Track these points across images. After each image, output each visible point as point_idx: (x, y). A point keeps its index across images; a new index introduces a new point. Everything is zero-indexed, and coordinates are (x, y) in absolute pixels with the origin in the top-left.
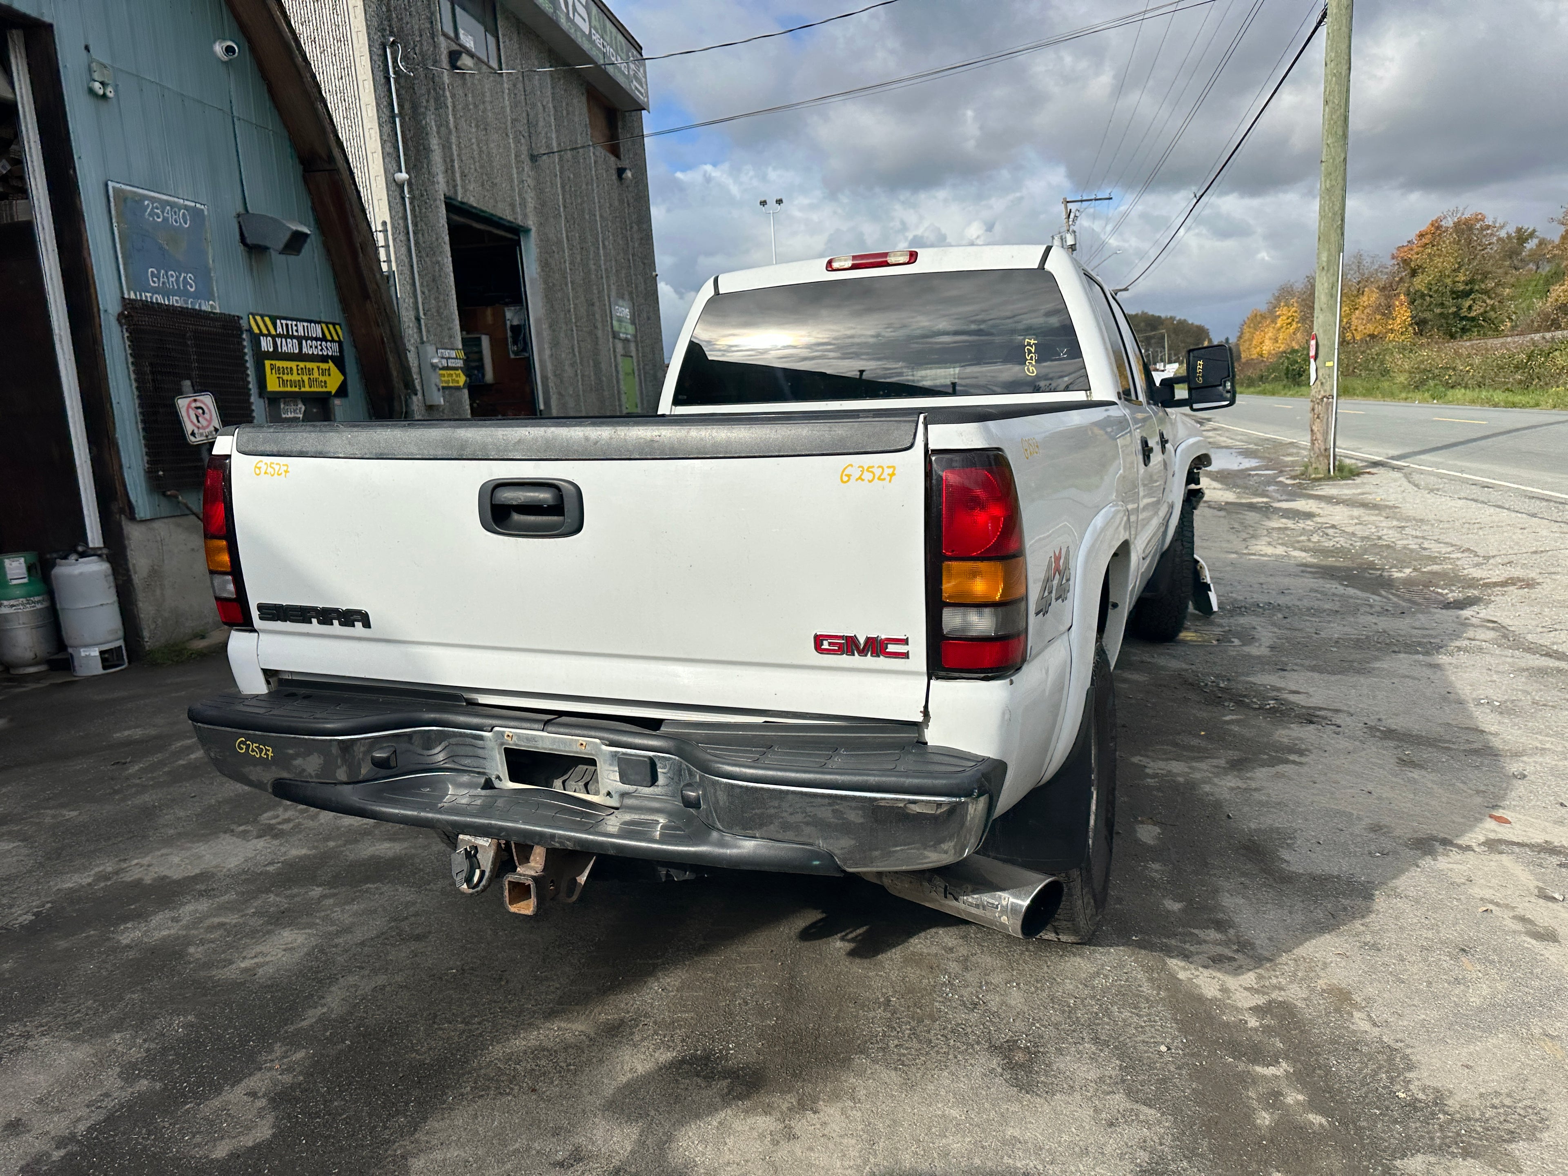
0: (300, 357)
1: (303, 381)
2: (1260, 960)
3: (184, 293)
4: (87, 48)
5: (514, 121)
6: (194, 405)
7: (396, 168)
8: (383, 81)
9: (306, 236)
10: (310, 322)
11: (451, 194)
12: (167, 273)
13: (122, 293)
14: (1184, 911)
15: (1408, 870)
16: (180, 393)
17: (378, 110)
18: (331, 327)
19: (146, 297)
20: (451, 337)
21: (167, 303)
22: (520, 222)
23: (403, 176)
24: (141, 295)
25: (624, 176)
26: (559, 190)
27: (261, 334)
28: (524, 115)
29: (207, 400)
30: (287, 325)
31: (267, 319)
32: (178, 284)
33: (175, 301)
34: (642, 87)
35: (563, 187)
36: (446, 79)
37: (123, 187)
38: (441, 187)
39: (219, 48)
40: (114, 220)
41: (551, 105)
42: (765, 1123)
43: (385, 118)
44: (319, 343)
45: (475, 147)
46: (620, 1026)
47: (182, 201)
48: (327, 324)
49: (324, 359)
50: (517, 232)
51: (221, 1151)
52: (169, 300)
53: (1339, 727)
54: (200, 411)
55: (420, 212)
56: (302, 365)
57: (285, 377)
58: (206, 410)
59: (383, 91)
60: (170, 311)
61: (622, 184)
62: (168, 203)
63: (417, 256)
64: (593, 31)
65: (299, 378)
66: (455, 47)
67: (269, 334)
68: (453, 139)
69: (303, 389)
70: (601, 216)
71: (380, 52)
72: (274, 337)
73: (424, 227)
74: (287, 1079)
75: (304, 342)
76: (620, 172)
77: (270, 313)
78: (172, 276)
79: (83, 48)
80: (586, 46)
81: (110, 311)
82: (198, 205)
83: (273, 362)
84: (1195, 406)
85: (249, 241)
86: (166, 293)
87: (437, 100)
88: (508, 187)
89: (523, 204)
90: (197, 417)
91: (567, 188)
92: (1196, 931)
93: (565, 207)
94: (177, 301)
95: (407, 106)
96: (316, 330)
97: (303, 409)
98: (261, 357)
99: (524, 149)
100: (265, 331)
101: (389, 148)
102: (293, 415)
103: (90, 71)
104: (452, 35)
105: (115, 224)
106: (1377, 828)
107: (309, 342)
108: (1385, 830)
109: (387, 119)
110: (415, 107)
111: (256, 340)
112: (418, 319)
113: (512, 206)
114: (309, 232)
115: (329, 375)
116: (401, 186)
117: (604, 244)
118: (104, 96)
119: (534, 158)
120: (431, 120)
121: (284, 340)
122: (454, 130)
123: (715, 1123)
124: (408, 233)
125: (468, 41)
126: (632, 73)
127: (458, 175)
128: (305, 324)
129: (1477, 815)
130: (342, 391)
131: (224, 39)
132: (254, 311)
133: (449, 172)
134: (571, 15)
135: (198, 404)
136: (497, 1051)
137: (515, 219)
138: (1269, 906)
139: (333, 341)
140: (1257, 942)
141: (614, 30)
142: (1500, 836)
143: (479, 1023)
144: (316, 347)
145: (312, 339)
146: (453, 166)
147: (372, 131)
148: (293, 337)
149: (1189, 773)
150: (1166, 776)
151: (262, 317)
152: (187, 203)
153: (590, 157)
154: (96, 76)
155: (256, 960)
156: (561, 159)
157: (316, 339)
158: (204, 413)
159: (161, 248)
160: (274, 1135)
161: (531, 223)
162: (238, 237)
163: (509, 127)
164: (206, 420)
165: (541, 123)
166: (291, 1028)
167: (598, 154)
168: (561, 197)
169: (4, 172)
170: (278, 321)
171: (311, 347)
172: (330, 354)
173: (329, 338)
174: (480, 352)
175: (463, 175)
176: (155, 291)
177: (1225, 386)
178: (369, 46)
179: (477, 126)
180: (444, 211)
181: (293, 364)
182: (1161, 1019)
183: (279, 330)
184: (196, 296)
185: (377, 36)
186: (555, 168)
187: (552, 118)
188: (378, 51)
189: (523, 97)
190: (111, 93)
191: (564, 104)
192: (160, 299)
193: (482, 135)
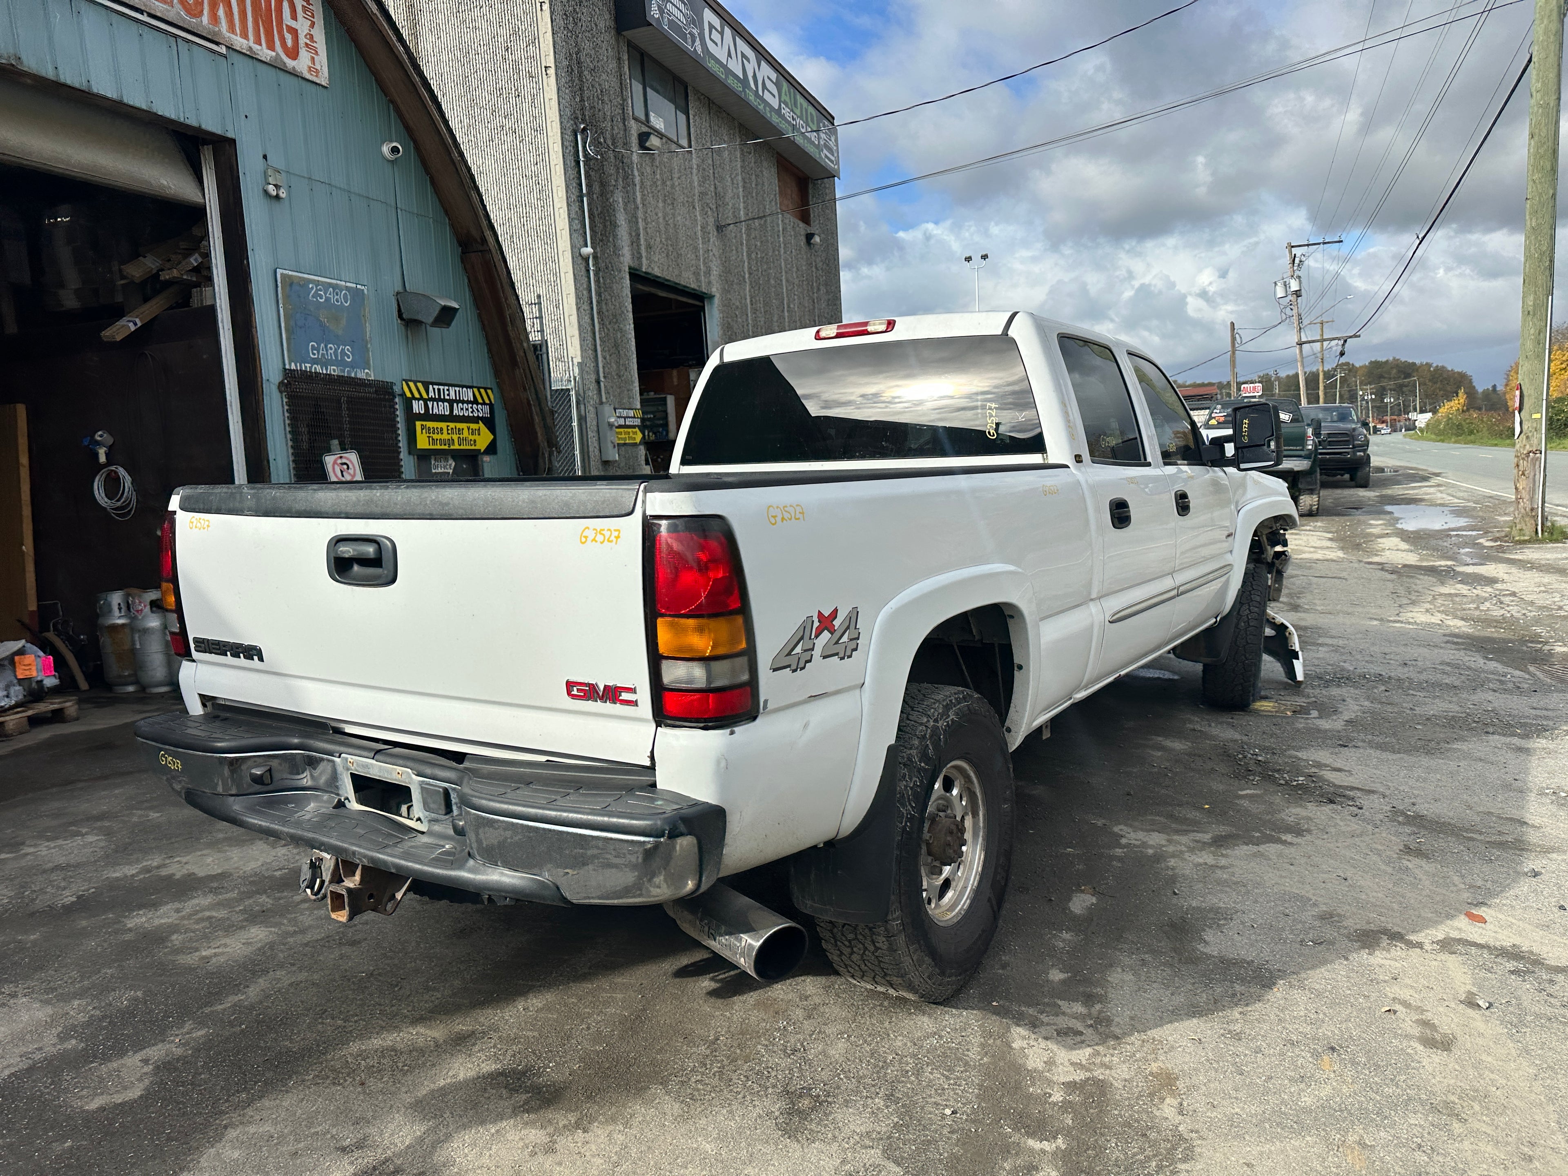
0: (451, 418)
1: (453, 440)
2: (1107, 1037)
3: (341, 363)
4: (265, 157)
5: (702, 194)
6: (339, 461)
7: (582, 243)
8: (573, 164)
9: (455, 310)
10: (463, 387)
11: (635, 265)
12: (326, 346)
13: (284, 365)
14: (1063, 982)
15: (1332, 962)
16: (329, 451)
17: (567, 192)
18: (482, 391)
19: (306, 367)
20: (629, 398)
21: (325, 372)
22: (704, 289)
23: (588, 250)
24: (301, 366)
25: (812, 241)
26: (745, 258)
27: (414, 398)
28: (712, 188)
29: (353, 457)
30: (439, 390)
31: (420, 385)
32: (336, 356)
33: (333, 370)
34: (833, 155)
35: (749, 255)
36: (635, 158)
37: (290, 273)
38: (626, 259)
39: (386, 149)
40: (280, 301)
41: (740, 178)
42: (536, 1135)
43: (574, 197)
44: (470, 405)
45: (661, 220)
46: (469, 1036)
47: (343, 283)
48: (479, 388)
49: (475, 420)
50: (701, 298)
51: (93, 1105)
52: (327, 369)
53: (1361, 808)
54: (345, 467)
55: (604, 284)
56: (452, 425)
57: (435, 436)
58: (351, 466)
59: (572, 173)
60: (329, 379)
61: (810, 249)
62: (330, 285)
63: (599, 323)
64: (783, 105)
65: (449, 437)
66: (645, 129)
67: (421, 398)
68: (640, 214)
69: (452, 447)
70: (787, 281)
71: (571, 138)
72: (425, 401)
73: (609, 297)
74: (179, 1051)
75: (455, 405)
76: (809, 237)
77: (422, 380)
78: (331, 348)
79: (262, 157)
80: (775, 119)
81: (272, 380)
82: (359, 286)
83: (424, 423)
84: (1243, 466)
85: (404, 316)
86: (325, 364)
87: (625, 178)
88: (693, 256)
89: (708, 272)
90: (342, 472)
91: (753, 256)
92: (1060, 1002)
93: (750, 274)
94: (334, 370)
95: (596, 187)
96: (468, 395)
97: (454, 464)
98: (412, 418)
99: (711, 220)
100: (417, 395)
101: (577, 225)
102: (443, 470)
103: (266, 175)
104: (643, 118)
105: (281, 305)
106: (1328, 916)
107: (460, 405)
108: (1336, 918)
109: (575, 199)
110: (603, 185)
111: (408, 403)
112: (598, 382)
113: (696, 274)
114: (457, 307)
115: (479, 434)
116: (586, 260)
117: (789, 307)
118: (277, 197)
119: (720, 228)
120: (618, 198)
121: (435, 403)
122: (640, 206)
123: (493, 1131)
124: (591, 303)
125: (658, 123)
126: (822, 143)
127: (643, 248)
128: (457, 389)
129: (1452, 911)
130: (492, 449)
131: (391, 141)
132: (408, 378)
133: (635, 244)
134: (760, 93)
135: (344, 461)
136: (355, 1047)
137: (699, 286)
138: (1155, 985)
139: (484, 403)
140: (1117, 1019)
141: (805, 104)
142: (1463, 936)
143: (356, 1022)
144: (467, 409)
145: (463, 402)
146: (638, 239)
147: (561, 211)
148: (444, 400)
149: (1164, 846)
150: (1138, 847)
151: (415, 382)
152: (348, 284)
153: (778, 225)
154: (271, 180)
155: (217, 950)
156: (748, 228)
157: (468, 402)
158: (348, 468)
159: (322, 325)
160: (141, 1097)
161: (715, 290)
162: (395, 314)
163: (696, 201)
164: (349, 474)
165: (730, 194)
166: (207, 1010)
167: (787, 221)
168: (746, 264)
169: (196, 264)
170: (431, 386)
171: (462, 409)
172: (481, 415)
173: (480, 401)
174: (666, 412)
175: (649, 247)
176: (314, 362)
177: (1269, 446)
178: (562, 133)
179: (664, 201)
180: (628, 282)
181: (443, 425)
182: (967, 1084)
183: (431, 394)
184: (352, 365)
185: (569, 125)
186: (741, 236)
187: (741, 190)
188: (569, 137)
189: (711, 172)
190: (283, 194)
191: (754, 177)
192: (319, 369)
193: (668, 209)
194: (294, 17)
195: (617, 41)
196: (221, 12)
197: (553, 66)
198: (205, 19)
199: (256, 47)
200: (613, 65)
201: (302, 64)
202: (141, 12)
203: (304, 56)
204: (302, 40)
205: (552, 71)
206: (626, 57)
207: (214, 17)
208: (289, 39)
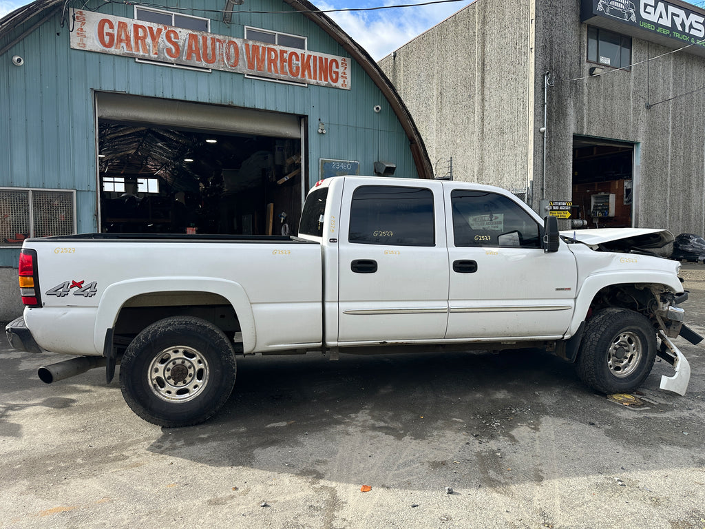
4: (319, 120)
5: (637, 91)
7: (541, 126)
8: (541, 90)
9: (394, 168)
11: (579, 132)
17: (534, 103)
20: (564, 196)
22: (631, 139)
23: (544, 129)
26: (670, 120)
28: (646, 87)
35: (674, 118)
36: (585, 81)
37: (325, 159)
38: (572, 129)
39: (375, 109)
41: (671, 78)
45: (601, 108)
50: (630, 145)
55: (554, 144)
59: (539, 95)
62: (342, 162)
63: (547, 162)
66: (594, 65)
68: (585, 107)
73: (555, 149)
80: (699, 43)
82: (356, 162)
85: (377, 171)
87: (577, 91)
88: (625, 124)
89: (636, 130)
91: (678, 118)
93: (673, 128)
95: (555, 99)
99: (642, 104)
101: (539, 118)
103: (319, 126)
104: (594, 61)
105: (320, 170)
109: (540, 105)
110: (560, 97)
112: (542, 189)
113: (626, 133)
116: (542, 133)
118: (322, 133)
119: (649, 107)
120: (570, 103)
122: (586, 103)
124: (544, 154)
125: (605, 60)
127: (585, 123)
131: (378, 105)
133: (579, 122)
134: (687, 31)
146: (582, 119)
147: (531, 112)
152: (351, 161)
156: (675, 104)
161: (639, 140)
162: (374, 170)
163: (631, 95)
165: (661, 88)
168: (671, 123)
175: (589, 122)
178: (535, 77)
179: (605, 99)
180: (572, 141)
185: (540, 73)
186: (668, 109)
187: (671, 85)
188: (540, 77)
189: (646, 79)
190: (324, 132)
191: (684, 76)
193: (608, 102)
194: (337, 67)
195: (580, 27)
196: (306, 73)
197: (534, 47)
198: (299, 76)
199: (319, 82)
200: (575, 39)
201: (339, 84)
202: (275, 79)
203: (340, 81)
204: (340, 75)
205: (533, 50)
206: (586, 33)
207: (303, 75)
208: (334, 76)
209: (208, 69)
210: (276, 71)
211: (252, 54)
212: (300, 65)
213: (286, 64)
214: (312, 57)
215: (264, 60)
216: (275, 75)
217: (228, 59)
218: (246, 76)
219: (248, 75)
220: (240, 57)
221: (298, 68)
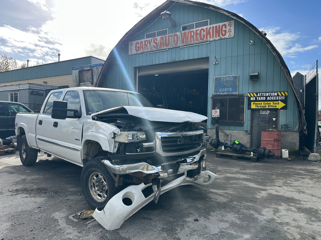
3: (229, 92)
4: (215, 57)
12: (224, 89)
13: (213, 94)
18: (282, 92)
21: (223, 94)
24: (217, 93)
29: (218, 110)
30: (262, 94)
31: (254, 94)
33: (226, 93)
37: (217, 77)
47: (231, 75)
48: (280, 92)
56: (266, 102)
57: (259, 105)
58: (217, 112)
60: (225, 95)
62: (227, 77)
65: (264, 105)
67: (254, 96)
69: (265, 108)
72: (256, 97)
75: (268, 97)
78: (226, 89)
81: (210, 97)
82: (236, 75)
83: (255, 102)
90: (215, 113)
96: (275, 94)
97: (269, 112)
98: (250, 102)
102: (265, 113)
105: (214, 83)
107: (271, 97)
111: (249, 98)
115: (278, 104)
118: (216, 64)
121: (260, 97)
128: (270, 93)
131: (251, 40)
132: (250, 92)
139: (282, 96)
144: (273, 98)
148: (264, 96)
157: (275, 96)
162: (249, 78)
176: (221, 92)
181: (262, 102)
183: (258, 95)
184: (231, 92)
192: (221, 94)
194: (226, 28)
196: (208, 36)
198: (205, 39)
199: (215, 38)
201: (227, 36)
202: (194, 44)
203: (228, 34)
204: (227, 31)
207: (207, 38)
208: (224, 33)
209: (167, 49)
210: (194, 41)
211: (184, 37)
212: (205, 34)
213: (198, 36)
214: (212, 28)
215: (188, 37)
216: (193, 42)
217: (174, 43)
218: (181, 47)
219: (182, 46)
220: (179, 39)
221: (204, 36)
